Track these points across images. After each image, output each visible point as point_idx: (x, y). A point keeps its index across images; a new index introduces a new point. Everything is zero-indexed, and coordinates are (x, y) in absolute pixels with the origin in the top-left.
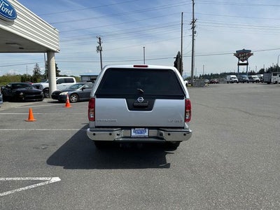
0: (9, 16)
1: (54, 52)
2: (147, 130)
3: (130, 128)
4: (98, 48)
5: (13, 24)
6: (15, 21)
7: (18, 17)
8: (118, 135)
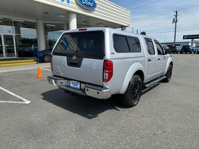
0: (91, 7)
1: (126, 27)
2: (79, 83)
3: (70, 79)
4: (174, 20)
5: (94, 11)
6: (96, 9)
7: (97, 6)
8: (61, 83)
